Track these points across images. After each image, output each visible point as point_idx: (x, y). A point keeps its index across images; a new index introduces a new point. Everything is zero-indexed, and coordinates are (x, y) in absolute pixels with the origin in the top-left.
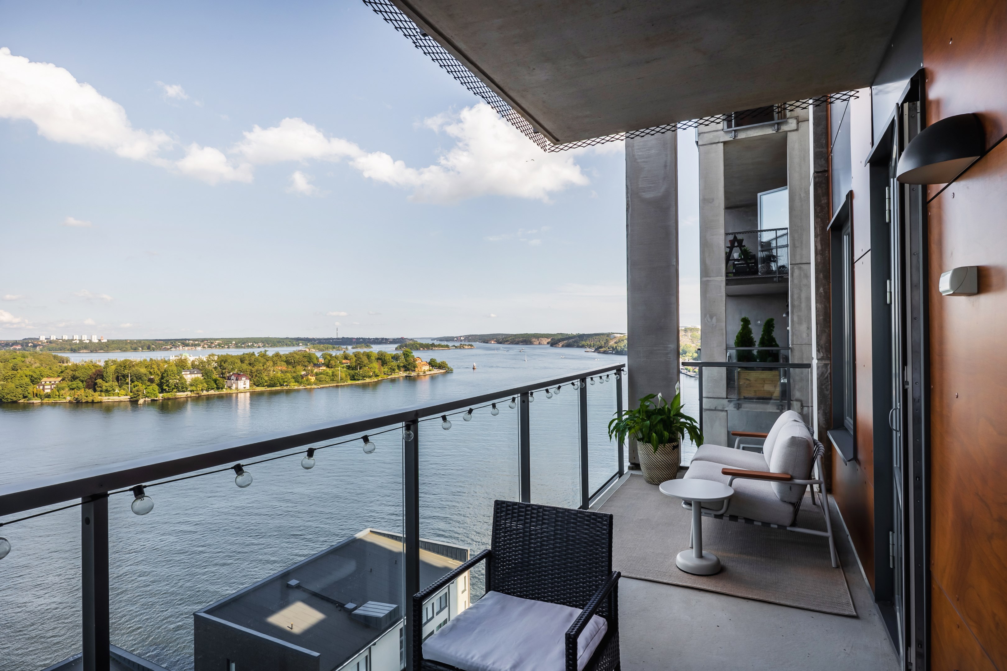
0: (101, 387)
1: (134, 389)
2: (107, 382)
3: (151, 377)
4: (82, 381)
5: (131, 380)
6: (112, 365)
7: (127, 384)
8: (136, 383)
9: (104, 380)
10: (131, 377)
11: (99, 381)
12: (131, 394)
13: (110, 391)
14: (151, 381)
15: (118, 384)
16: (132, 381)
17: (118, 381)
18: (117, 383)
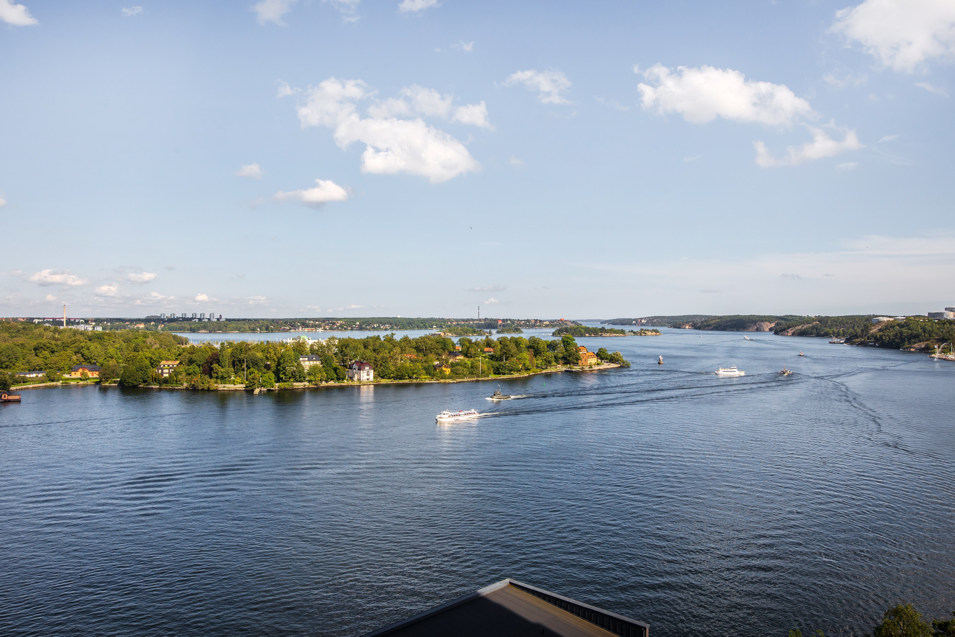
0: (217, 373)
1: (250, 376)
2: (222, 367)
3: (268, 363)
4: (199, 366)
5: (247, 366)
6: (228, 348)
7: (243, 370)
8: (252, 369)
9: (220, 365)
10: (247, 362)
11: (215, 366)
12: (247, 382)
13: (225, 378)
14: (268, 367)
15: (234, 369)
16: (248, 368)
17: (234, 367)
18: (232, 369)
